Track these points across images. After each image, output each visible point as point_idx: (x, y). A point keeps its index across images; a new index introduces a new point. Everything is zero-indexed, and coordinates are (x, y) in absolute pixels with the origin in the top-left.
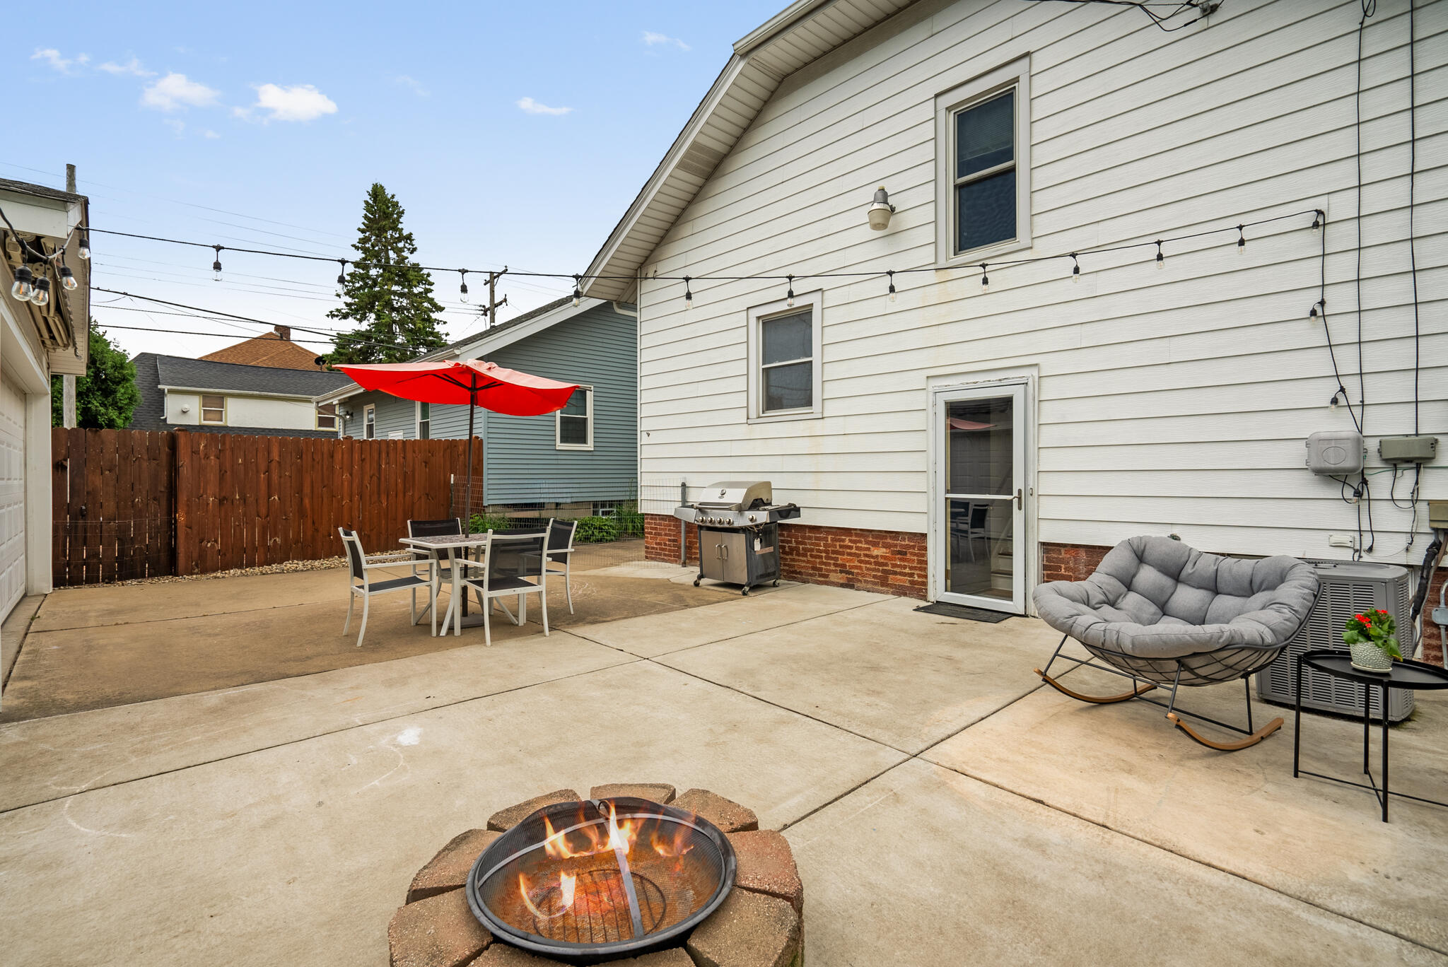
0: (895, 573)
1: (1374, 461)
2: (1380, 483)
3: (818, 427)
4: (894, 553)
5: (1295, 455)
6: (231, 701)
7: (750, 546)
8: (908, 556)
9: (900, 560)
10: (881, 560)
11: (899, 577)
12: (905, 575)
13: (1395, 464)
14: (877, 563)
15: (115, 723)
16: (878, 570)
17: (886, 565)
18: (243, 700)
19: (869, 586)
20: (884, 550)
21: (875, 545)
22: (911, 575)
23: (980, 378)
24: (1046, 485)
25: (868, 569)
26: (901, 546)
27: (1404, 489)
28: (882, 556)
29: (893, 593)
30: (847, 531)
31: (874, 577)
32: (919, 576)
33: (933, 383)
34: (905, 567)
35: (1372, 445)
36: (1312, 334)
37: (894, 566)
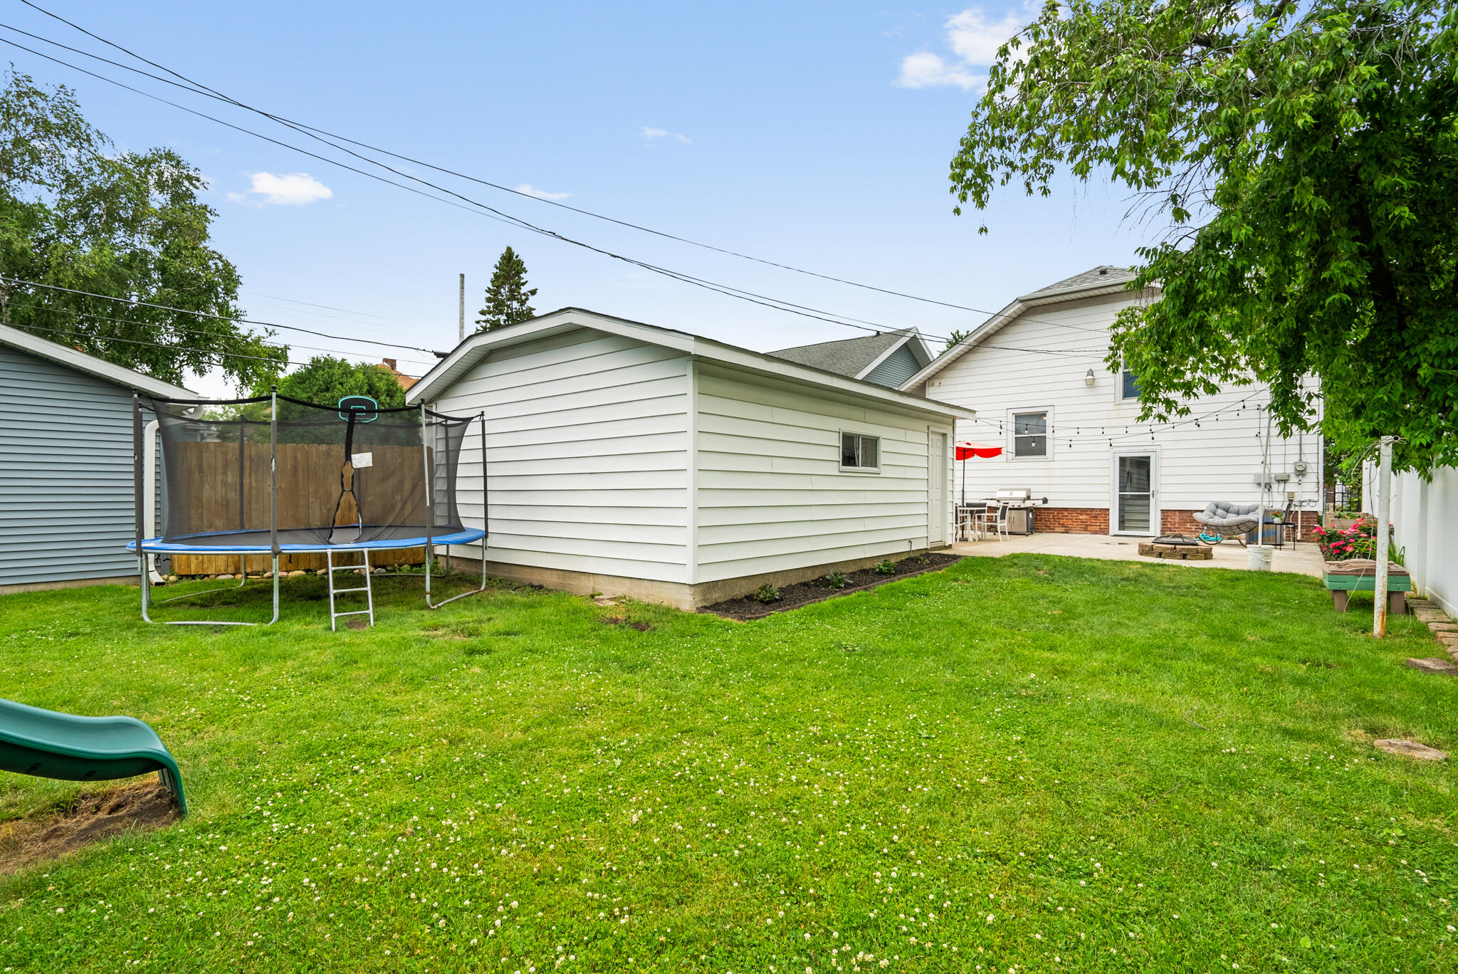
0: (1094, 525)
1: (1273, 481)
2: (1275, 487)
3: (1051, 465)
4: (1093, 517)
5: (1251, 479)
7: (1028, 516)
8: (1100, 518)
9: (1096, 520)
11: (1095, 527)
12: (1098, 525)
13: (1279, 481)
14: (1083, 522)
16: (1083, 525)
17: (1088, 522)
19: (1078, 532)
20: (1085, 516)
21: (1081, 514)
22: (1102, 525)
23: (1136, 449)
24: (1163, 489)
25: (1078, 525)
26: (1097, 514)
27: (1281, 489)
28: (1085, 519)
29: (1091, 533)
30: (1066, 509)
32: (1106, 525)
34: (1098, 523)
35: (1273, 476)
36: (1256, 442)
37: (1093, 522)
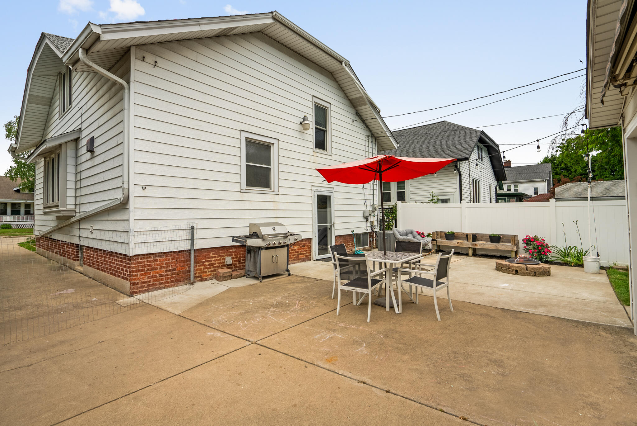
0: (301, 254)
3: (276, 198)
4: (301, 247)
6: (536, 307)
8: (305, 247)
9: (303, 249)
10: (297, 251)
11: (302, 255)
12: (303, 254)
14: (296, 252)
15: (580, 313)
16: (296, 255)
17: (298, 252)
18: (531, 306)
19: (293, 262)
20: (298, 246)
22: (306, 253)
23: (324, 189)
24: (336, 221)
25: (293, 255)
26: (303, 244)
28: (297, 249)
29: (301, 262)
31: (295, 258)
32: (308, 253)
33: (314, 188)
34: (304, 251)
37: (301, 251)
